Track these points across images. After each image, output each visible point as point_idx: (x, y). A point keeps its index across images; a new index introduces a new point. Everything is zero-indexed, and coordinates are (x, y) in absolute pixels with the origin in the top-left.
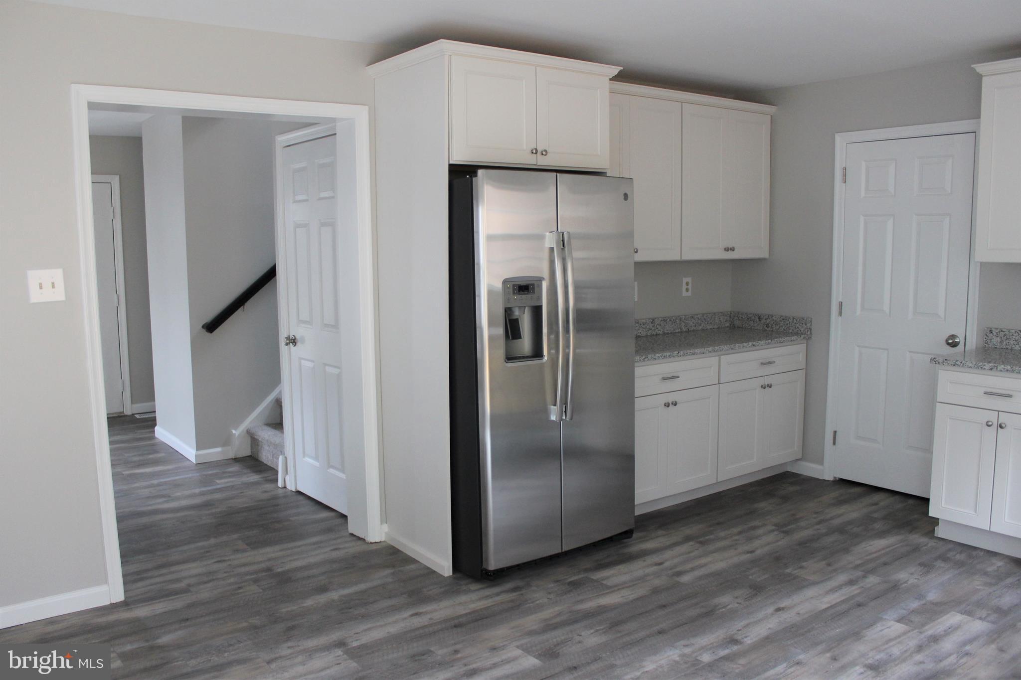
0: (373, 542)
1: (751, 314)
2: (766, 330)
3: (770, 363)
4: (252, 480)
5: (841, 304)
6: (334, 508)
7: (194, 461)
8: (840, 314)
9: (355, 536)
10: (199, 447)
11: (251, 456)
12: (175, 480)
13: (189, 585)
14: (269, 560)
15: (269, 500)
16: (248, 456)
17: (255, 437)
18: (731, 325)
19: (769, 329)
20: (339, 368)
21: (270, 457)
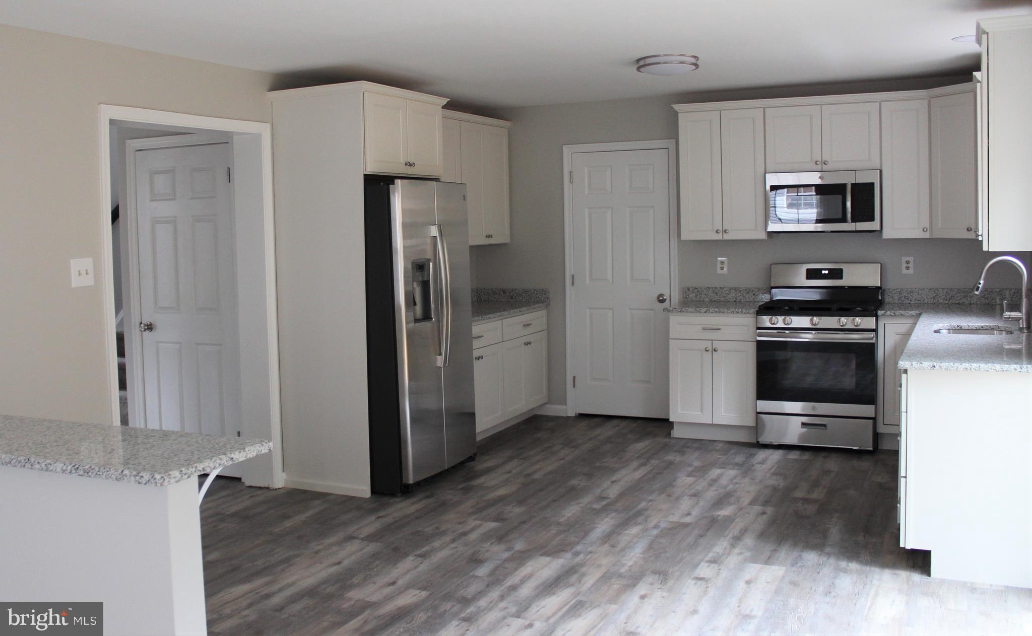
0: (277, 488)
1: (496, 289)
2: (511, 301)
3: (528, 325)
5: (573, 277)
8: (573, 284)
9: (255, 487)
18: (478, 299)
19: (513, 300)
20: (220, 345)
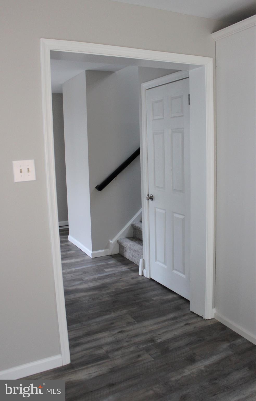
0: (207, 319)
4: (124, 270)
6: (176, 292)
7: (91, 257)
9: (195, 314)
10: (93, 250)
11: (119, 254)
12: (84, 269)
13: (107, 352)
14: (151, 331)
15: (137, 284)
16: (117, 254)
17: (123, 245)
20: (184, 215)
21: (131, 256)
